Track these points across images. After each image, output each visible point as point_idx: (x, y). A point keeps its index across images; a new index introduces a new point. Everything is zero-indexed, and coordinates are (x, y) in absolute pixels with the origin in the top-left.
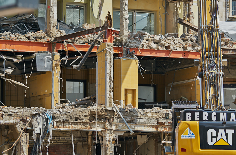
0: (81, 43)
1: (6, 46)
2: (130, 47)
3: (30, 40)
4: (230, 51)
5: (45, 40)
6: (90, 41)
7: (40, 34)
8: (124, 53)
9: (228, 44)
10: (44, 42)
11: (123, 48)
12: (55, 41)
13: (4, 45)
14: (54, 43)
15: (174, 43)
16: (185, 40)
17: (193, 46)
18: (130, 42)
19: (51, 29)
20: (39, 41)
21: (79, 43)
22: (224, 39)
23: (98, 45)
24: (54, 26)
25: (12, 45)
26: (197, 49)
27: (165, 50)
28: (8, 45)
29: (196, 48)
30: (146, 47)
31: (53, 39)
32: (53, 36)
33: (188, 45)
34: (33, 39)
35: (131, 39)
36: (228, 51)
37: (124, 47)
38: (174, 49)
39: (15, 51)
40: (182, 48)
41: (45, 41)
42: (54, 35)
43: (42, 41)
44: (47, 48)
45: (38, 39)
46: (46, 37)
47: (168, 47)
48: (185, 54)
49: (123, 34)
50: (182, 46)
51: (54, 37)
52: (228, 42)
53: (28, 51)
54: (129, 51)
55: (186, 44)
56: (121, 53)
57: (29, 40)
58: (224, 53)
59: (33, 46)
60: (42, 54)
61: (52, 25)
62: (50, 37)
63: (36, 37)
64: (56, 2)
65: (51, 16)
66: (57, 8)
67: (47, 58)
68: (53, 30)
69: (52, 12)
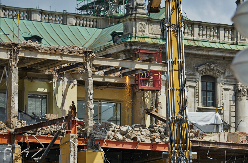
0: (43, 135)
2: (95, 138)
4: (199, 143)
5: (5, 131)
6: (53, 132)
8: (89, 145)
9: (198, 136)
11: (88, 140)
12: (15, 133)
14: (14, 135)
15: (142, 134)
16: (153, 132)
17: (161, 138)
18: (95, 134)
19: (12, 120)
21: (42, 134)
22: (193, 130)
23: (62, 136)
24: (14, 117)
26: (166, 141)
27: (132, 141)
29: (164, 140)
30: (112, 139)
31: (13, 130)
32: (13, 127)
33: (156, 136)
35: (96, 130)
36: (198, 143)
37: (89, 138)
38: (142, 141)
40: (149, 139)
41: (5, 133)
42: (14, 126)
43: (2, 133)
44: (7, 140)
46: (5, 128)
47: (135, 139)
48: (152, 146)
49: (88, 125)
50: (149, 137)
51: (15, 128)
52: (198, 134)
54: (94, 143)
55: (154, 136)
56: (86, 145)
58: (194, 145)
60: (1, 146)
61: (13, 115)
62: (10, 128)
64: (17, 91)
65: (11, 106)
66: (18, 97)
67: (7, 150)
68: (13, 121)
69: (13, 101)
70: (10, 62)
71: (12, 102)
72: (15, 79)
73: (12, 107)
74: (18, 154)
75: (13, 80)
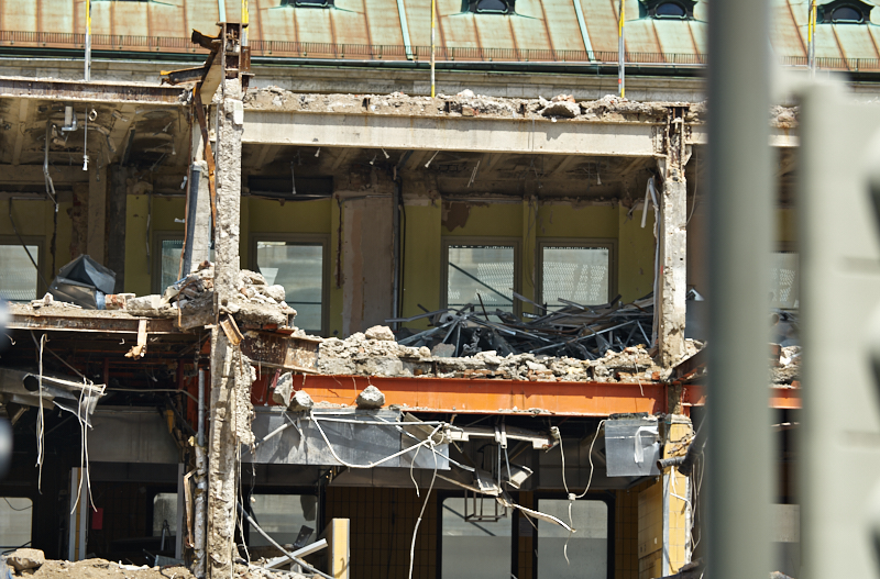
0: (777, 383)
1: (512, 401)
3: (592, 378)
5: (648, 375)
7: (631, 357)
10: (640, 383)
12: (674, 379)
13: (506, 397)
14: (673, 385)
19: (666, 340)
20: (627, 379)
24: (674, 331)
25: (533, 397)
28: (518, 397)
31: (669, 371)
32: (671, 363)
34: (608, 373)
39: (542, 413)
41: (646, 380)
42: (673, 360)
43: (637, 380)
44: (653, 401)
45: (622, 375)
46: (649, 366)
51: (674, 365)
53: (585, 414)
57: (589, 378)
59: (604, 395)
60: (624, 423)
61: (669, 327)
62: (663, 366)
63: (615, 368)
64: (681, 254)
65: (664, 299)
66: (685, 271)
67: (643, 433)
68: (671, 344)
69: (668, 284)
70: (660, 162)
71: (665, 287)
72: (674, 215)
73: (666, 302)
74: (681, 445)
75: (666, 218)
